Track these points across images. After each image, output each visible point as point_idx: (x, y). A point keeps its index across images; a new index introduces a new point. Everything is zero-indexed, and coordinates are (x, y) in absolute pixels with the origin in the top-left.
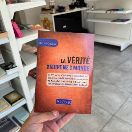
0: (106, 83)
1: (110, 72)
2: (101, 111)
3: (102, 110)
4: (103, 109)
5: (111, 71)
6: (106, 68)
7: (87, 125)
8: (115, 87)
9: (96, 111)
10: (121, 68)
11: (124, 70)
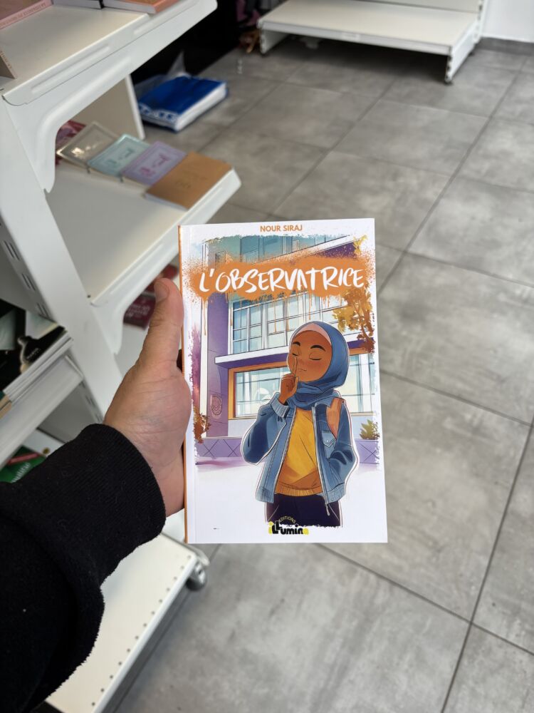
0: (441, 264)
1: (436, 204)
2: (471, 414)
4: (478, 405)
5: (441, 196)
9: (449, 424)
10: (478, 172)
11: (494, 181)
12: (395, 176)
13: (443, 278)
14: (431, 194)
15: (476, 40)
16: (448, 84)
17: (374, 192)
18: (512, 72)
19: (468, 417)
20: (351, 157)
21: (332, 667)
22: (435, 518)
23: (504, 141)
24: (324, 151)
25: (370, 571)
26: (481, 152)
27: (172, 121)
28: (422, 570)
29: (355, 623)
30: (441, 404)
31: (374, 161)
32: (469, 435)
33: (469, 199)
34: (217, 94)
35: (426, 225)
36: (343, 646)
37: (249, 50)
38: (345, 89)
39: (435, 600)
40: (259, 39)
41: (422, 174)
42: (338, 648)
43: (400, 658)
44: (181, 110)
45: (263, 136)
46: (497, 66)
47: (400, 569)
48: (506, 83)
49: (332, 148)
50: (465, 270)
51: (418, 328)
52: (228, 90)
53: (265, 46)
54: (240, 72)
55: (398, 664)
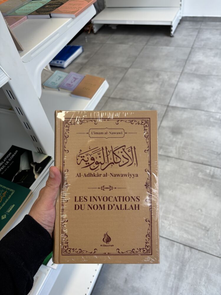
0: (184, 109)
1: (177, 85)
2: (209, 170)
3: (209, 167)
4: (211, 166)
5: (178, 82)
6: (165, 76)
7: (201, 210)
8: (203, 112)
9: (200, 175)
10: (191, 70)
11: (198, 73)
12: (158, 76)
13: (186, 115)
14: (174, 81)
15: (180, 18)
16: (172, 37)
17: (151, 83)
18: (197, 29)
19: (208, 171)
20: (138, 70)
21: (172, 288)
22: (203, 216)
23: (199, 56)
24: (127, 69)
25: (180, 243)
26: (191, 62)
27: (62, 64)
28: (202, 240)
29: (178, 268)
30: (195, 167)
31: (148, 71)
32: (210, 179)
33: (190, 81)
34: (79, 51)
35: (174, 94)
36: (175, 278)
37: (89, 32)
38: (131, 43)
39: (210, 252)
40: (92, 27)
41: (169, 73)
42: (173, 280)
43: (200, 280)
44: (65, 60)
45: (100, 66)
46: (191, 27)
47: (193, 241)
48: (195, 33)
49: (130, 67)
50: (194, 111)
51: (179, 137)
52: (83, 49)
53: (95, 30)
54: (87, 42)
55: (200, 283)
